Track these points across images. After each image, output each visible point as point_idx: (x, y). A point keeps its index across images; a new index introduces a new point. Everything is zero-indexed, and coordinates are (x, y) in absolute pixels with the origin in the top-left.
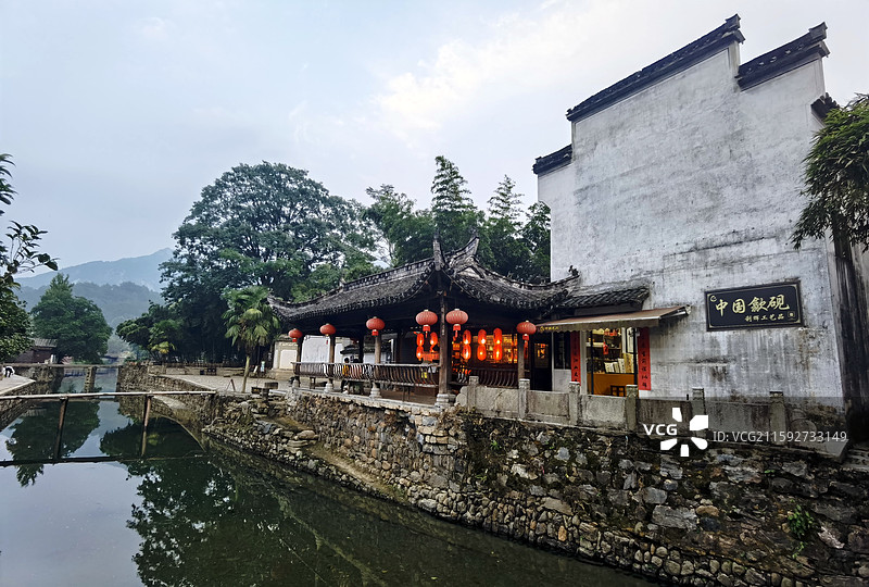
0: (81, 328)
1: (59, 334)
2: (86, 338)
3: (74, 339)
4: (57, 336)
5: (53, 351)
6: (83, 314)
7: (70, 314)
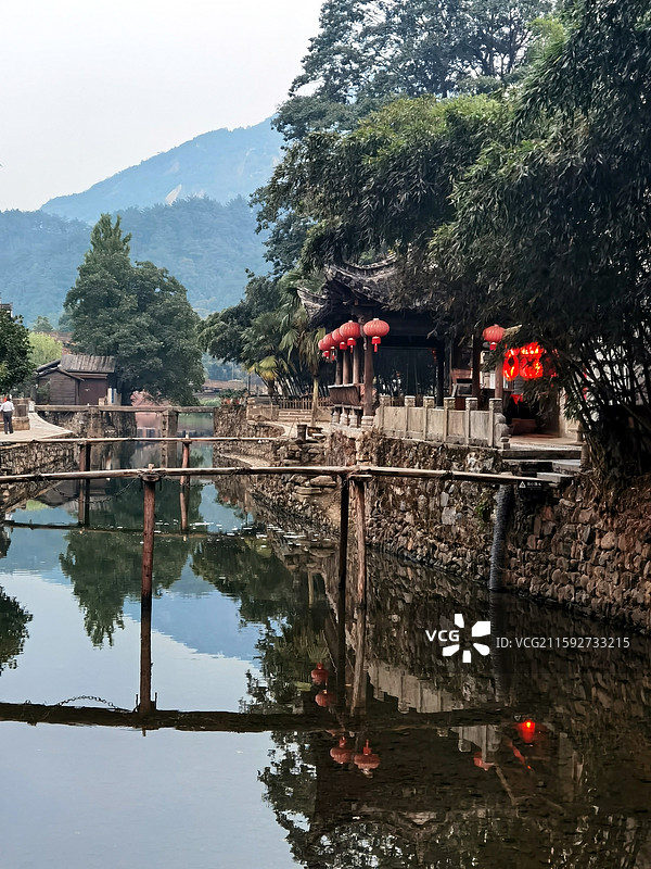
0: (151, 330)
1: (116, 344)
2: (161, 352)
3: (141, 354)
4: (112, 350)
5: (112, 379)
6: (152, 299)
7: (129, 301)
